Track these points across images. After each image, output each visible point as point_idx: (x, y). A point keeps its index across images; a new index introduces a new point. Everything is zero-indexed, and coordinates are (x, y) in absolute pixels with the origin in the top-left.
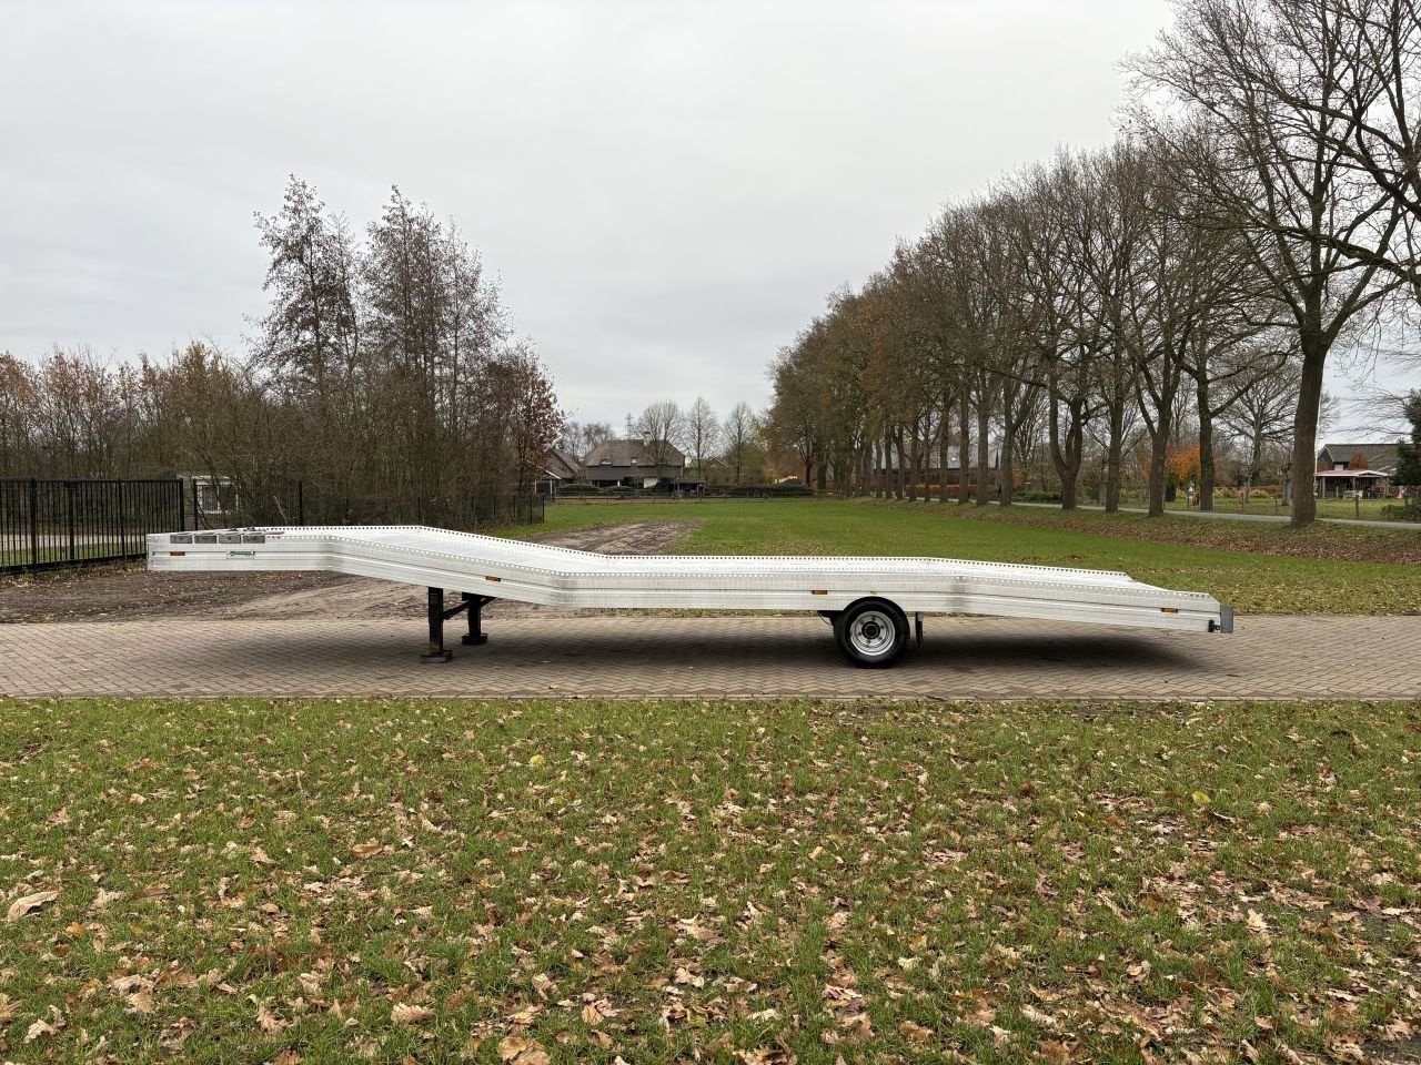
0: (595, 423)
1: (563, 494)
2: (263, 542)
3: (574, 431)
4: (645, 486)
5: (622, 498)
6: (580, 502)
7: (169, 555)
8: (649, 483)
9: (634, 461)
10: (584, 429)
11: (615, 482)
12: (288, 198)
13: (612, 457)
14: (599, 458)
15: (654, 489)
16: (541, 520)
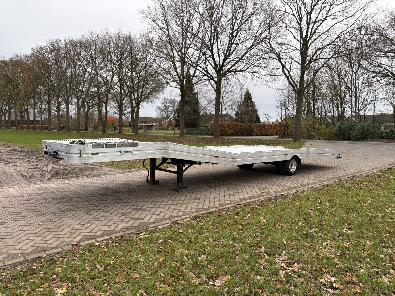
2: (138, 146)
7: (91, 155)
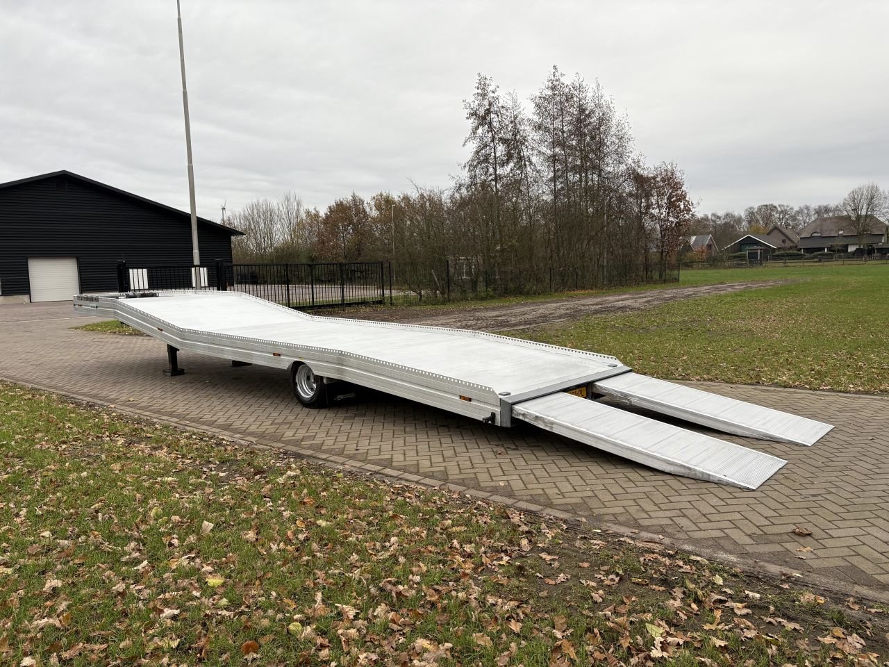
0: (825, 204)
1: (774, 259)
3: (806, 212)
4: (849, 250)
5: (820, 261)
6: (782, 265)
8: (851, 249)
9: (841, 232)
10: (815, 210)
11: (824, 249)
12: (478, 88)
13: (821, 230)
14: (811, 232)
15: (854, 253)
16: (676, 280)
